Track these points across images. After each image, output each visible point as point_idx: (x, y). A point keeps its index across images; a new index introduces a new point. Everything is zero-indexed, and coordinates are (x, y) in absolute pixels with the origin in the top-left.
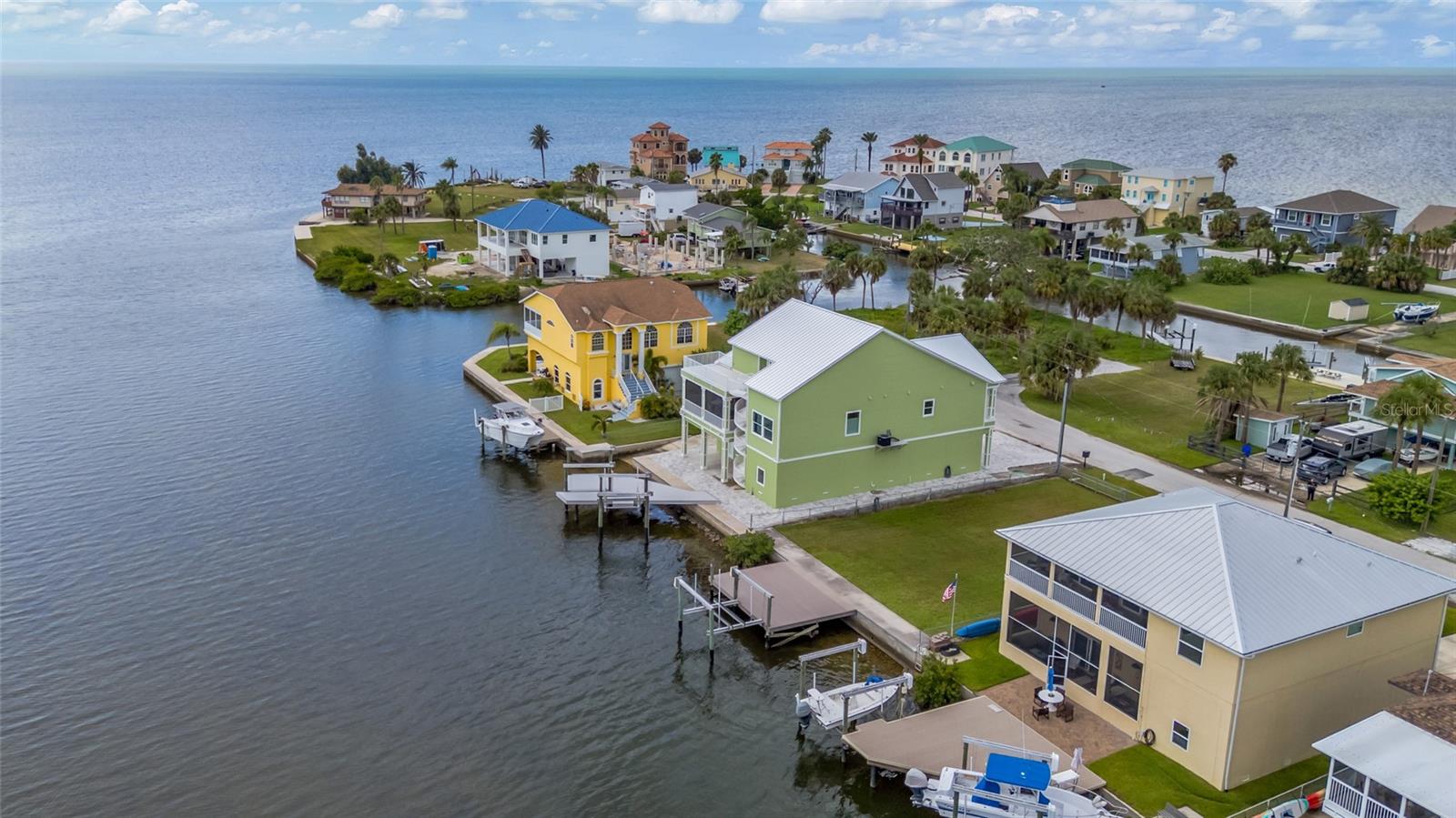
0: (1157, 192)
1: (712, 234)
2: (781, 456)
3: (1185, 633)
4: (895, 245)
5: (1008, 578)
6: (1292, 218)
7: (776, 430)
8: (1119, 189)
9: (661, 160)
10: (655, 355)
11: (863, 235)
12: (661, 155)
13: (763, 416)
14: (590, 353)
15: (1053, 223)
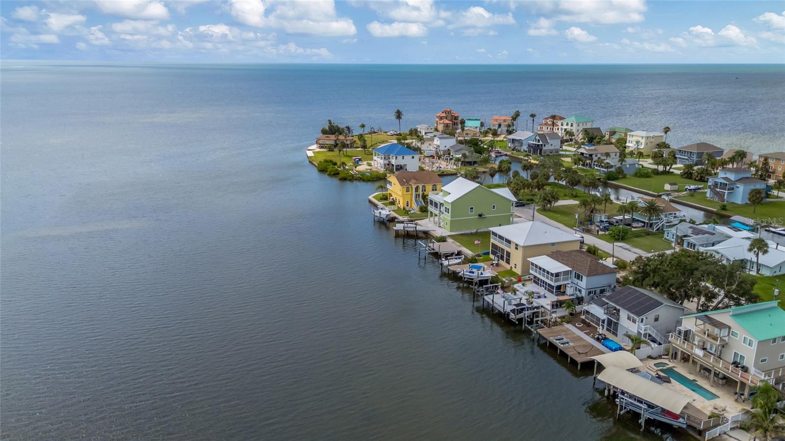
1: (458, 156)
2: (451, 218)
3: (515, 244)
4: (529, 161)
5: (491, 240)
6: (682, 153)
8: (625, 140)
10: (425, 194)
12: (447, 122)
14: (406, 193)
15: (586, 154)
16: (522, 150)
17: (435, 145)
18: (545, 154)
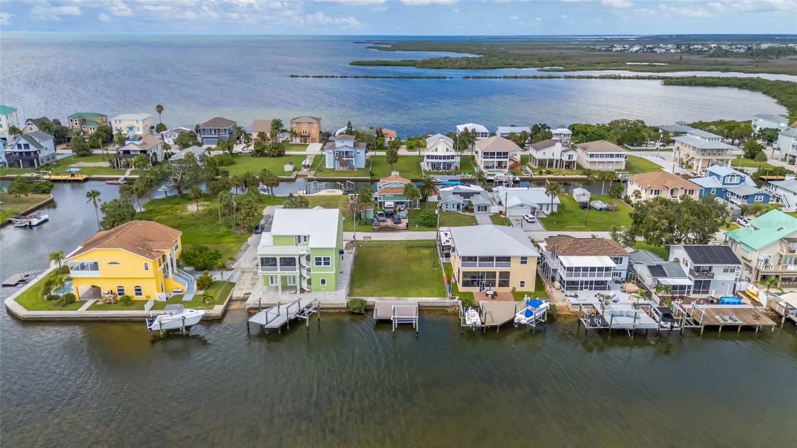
0: (134, 127)
2: (337, 270)
3: (522, 258)
5: (461, 268)
7: (332, 261)
13: (322, 257)
14: (159, 269)
15: (135, 151)
18: (43, 164)
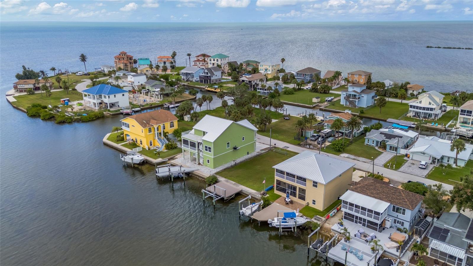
0: (268, 69)
1: (156, 90)
2: (214, 156)
3: (314, 182)
4: (206, 89)
5: (275, 176)
6: (300, 75)
7: (212, 150)
8: (258, 69)
9: (126, 64)
10: (165, 132)
11: (196, 86)
12: (126, 62)
13: (208, 146)
14: (148, 134)
15: (246, 81)
16: (194, 81)
17: (130, 81)
18: (213, 83)
